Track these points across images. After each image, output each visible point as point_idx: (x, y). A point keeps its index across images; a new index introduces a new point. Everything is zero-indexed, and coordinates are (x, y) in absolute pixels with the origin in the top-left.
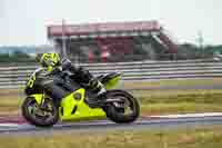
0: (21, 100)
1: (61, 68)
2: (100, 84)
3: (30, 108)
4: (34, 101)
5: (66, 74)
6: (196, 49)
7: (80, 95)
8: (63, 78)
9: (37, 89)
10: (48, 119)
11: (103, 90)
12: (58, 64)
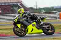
1: (27, 15)
2: (41, 20)
3: (16, 29)
6: (35, 9)
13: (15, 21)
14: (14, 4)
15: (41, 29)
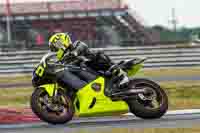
0: (30, 91)
2: (122, 72)
4: (45, 93)
5: (81, 61)
7: (100, 85)
8: (78, 64)
9: (48, 78)
10: (62, 115)
11: (126, 80)
12: (70, 48)
13: (37, 72)
14: (103, 14)
15: (124, 100)
